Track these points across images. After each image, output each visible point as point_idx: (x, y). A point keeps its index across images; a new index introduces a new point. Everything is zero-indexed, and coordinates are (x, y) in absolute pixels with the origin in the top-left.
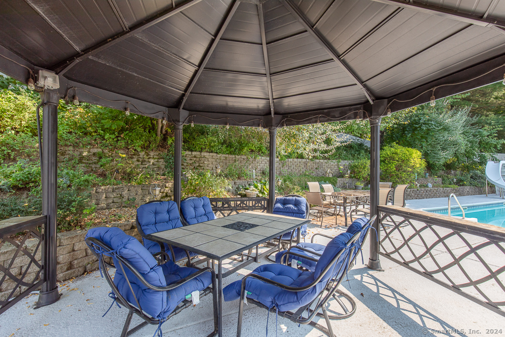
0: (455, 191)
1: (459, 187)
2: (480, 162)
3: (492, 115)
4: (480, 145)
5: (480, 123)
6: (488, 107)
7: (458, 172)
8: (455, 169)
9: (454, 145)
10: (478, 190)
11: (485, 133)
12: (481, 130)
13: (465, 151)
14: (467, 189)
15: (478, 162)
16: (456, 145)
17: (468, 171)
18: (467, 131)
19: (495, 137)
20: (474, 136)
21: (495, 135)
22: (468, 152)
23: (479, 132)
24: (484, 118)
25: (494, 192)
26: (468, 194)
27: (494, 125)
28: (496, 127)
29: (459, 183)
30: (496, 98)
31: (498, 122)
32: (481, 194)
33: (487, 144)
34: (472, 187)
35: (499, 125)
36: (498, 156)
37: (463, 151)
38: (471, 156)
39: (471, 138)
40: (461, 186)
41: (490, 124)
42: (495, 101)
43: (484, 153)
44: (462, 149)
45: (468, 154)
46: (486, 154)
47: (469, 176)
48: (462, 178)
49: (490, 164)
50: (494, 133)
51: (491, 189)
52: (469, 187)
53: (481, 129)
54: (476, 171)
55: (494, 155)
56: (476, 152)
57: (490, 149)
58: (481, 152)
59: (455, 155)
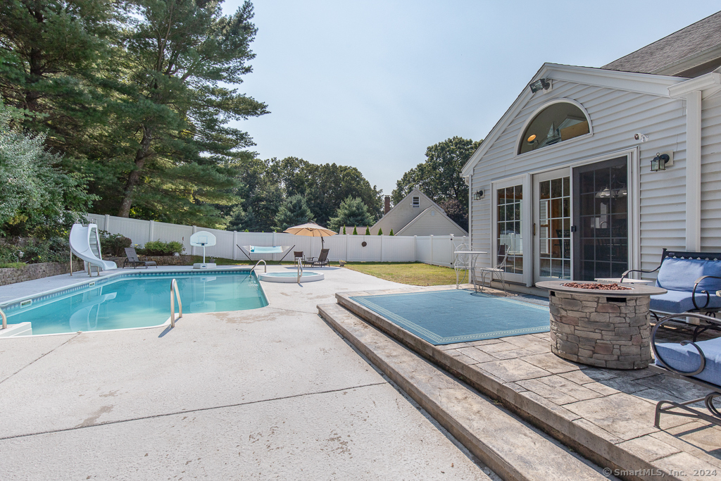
0: (19, 272)
1: (28, 265)
2: (65, 225)
3: (85, 159)
4: (65, 199)
5: (67, 166)
6: (80, 146)
7: (31, 239)
8: (25, 235)
9: (18, 193)
10: (60, 267)
11: (72, 182)
12: (65, 176)
13: (42, 205)
14: (43, 268)
15: (63, 225)
16: (23, 193)
17: (48, 238)
18: (46, 174)
19: (85, 189)
20: (57, 184)
21: (85, 186)
22: (47, 208)
23: (63, 179)
24: (72, 159)
25: (82, 268)
26: (44, 275)
27: (85, 173)
28: (86, 177)
29: (30, 257)
30: (91, 137)
31: (89, 170)
32: (63, 273)
33: (75, 198)
34: (51, 263)
35: (92, 173)
36: (89, 216)
37: (37, 205)
38: (52, 214)
39: (51, 187)
40: (32, 262)
41: (79, 170)
42: (89, 141)
43: (70, 212)
44: (36, 201)
45: (47, 211)
46: (73, 213)
47: (47, 247)
48: (35, 249)
49: (77, 228)
50: (84, 184)
51: (79, 264)
52: (45, 264)
53: (66, 174)
54: (59, 239)
55: (83, 216)
56: (60, 208)
57: (79, 205)
58: (67, 209)
59: (23, 210)
